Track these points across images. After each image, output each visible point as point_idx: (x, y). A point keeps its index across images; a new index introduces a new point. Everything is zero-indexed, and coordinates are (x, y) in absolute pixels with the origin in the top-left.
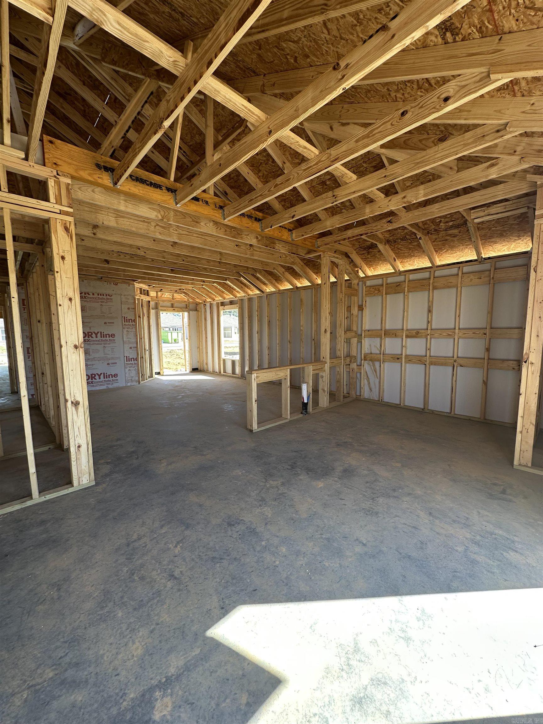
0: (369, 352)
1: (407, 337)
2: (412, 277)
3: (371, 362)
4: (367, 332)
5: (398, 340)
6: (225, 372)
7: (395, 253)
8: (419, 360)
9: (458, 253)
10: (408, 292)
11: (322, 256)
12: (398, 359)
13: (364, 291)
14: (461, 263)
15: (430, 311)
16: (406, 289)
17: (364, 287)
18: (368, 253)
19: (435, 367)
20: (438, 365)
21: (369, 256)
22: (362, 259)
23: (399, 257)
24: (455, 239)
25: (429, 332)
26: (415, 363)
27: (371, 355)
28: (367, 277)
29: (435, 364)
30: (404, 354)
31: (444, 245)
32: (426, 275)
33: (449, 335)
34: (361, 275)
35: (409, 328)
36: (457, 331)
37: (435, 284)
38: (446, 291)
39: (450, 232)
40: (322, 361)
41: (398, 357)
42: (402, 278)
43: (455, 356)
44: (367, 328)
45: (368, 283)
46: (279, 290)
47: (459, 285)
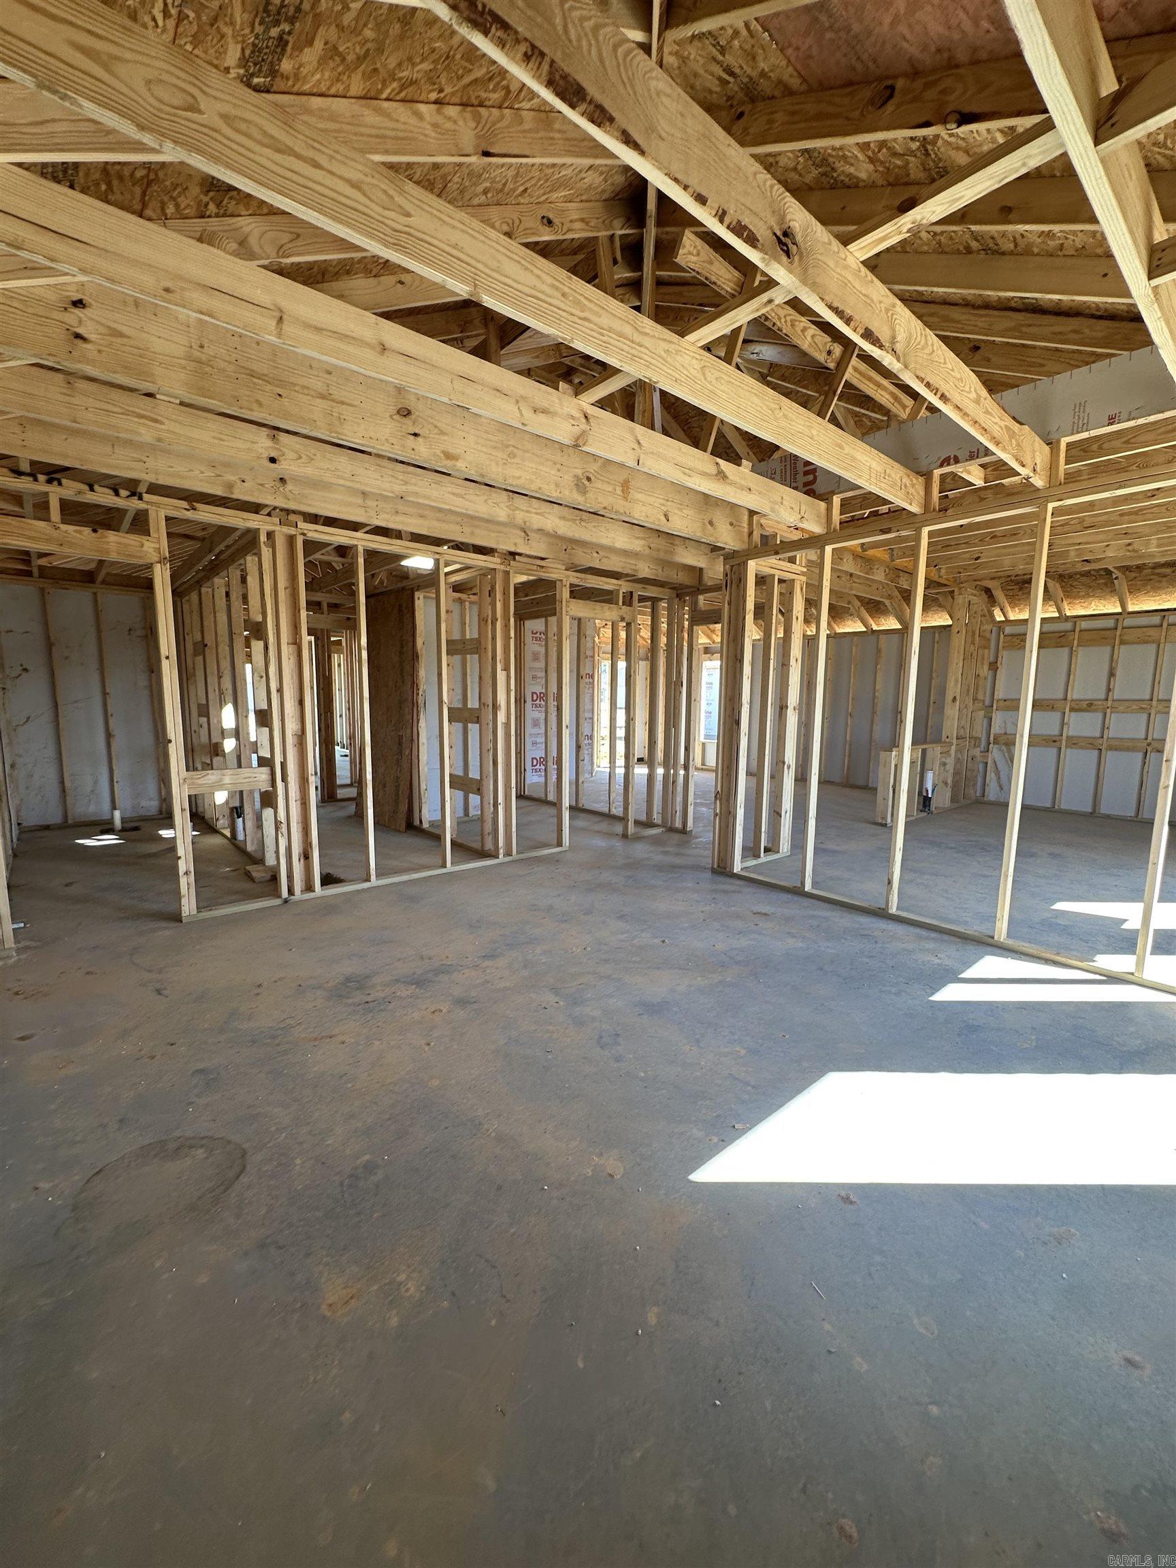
0: (1003, 732)
1: (1072, 710)
2: (1084, 624)
3: (1004, 748)
4: (1002, 703)
5: (1057, 715)
6: (703, 764)
7: (1063, 591)
8: (1090, 743)
9: (1164, 596)
10: (1079, 645)
11: (956, 593)
12: (1054, 741)
13: (1001, 640)
14: (1168, 610)
15: (1112, 674)
16: (1076, 642)
17: (1002, 636)
18: (1021, 589)
19: (1116, 753)
20: (1121, 750)
21: (1020, 593)
22: (1006, 595)
23: (1068, 597)
24: (1165, 579)
25: (1110, 703)
26: (1082, 748)
27: (1006, 737)
28: (1007, 621)
29: (1116, 749)
30: (1064, 735)
31: (1145, 585)
32: (1110, 623)
33: (1142, 708)
34: (999, 617)
35: (1074, 697)
36: (1154, 703)
37: (1125, 637)
38: (1139, 648)
39: (1158, 571)
40: (945, 742)
41: (1054, 739)
42: (1069, 626)
43: (1150, 738)
44: (1001, 697)
45: (1008, 630)
46: (836, 633)
47: (1163, 641)
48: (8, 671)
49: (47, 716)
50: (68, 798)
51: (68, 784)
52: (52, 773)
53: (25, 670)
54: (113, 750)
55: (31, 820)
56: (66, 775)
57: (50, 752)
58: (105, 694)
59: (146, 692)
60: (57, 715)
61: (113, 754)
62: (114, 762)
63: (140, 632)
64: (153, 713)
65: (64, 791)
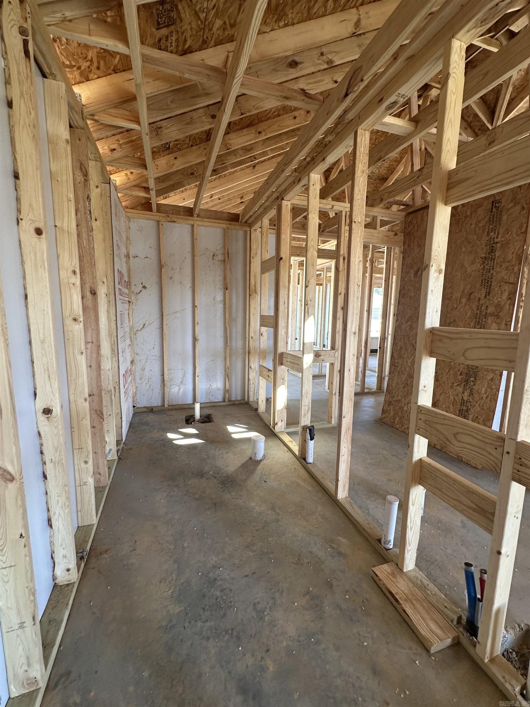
48: (133, 288)
49: (156, 324)
50: (166, 388)
51: (166, 377)
52: (156, 368)
53: (144, 287)
54: (197, 350)
55: (143, 403)
56: (166, 370)
57: (156, 352)
58: (194, 307)
59: (221, 306)
60: (162, 324)
61: (197, 354)
62: (197, 361)
63: (220, 257)
64: (225, 322)
65: (163, 380)
